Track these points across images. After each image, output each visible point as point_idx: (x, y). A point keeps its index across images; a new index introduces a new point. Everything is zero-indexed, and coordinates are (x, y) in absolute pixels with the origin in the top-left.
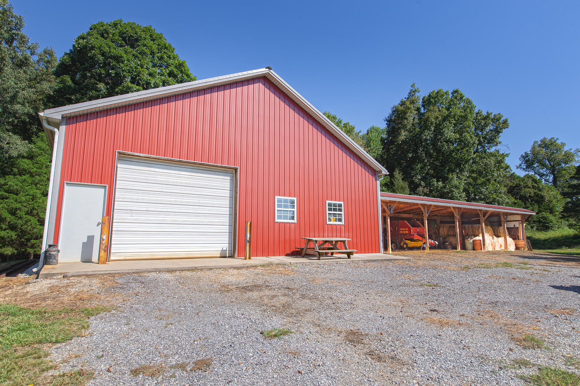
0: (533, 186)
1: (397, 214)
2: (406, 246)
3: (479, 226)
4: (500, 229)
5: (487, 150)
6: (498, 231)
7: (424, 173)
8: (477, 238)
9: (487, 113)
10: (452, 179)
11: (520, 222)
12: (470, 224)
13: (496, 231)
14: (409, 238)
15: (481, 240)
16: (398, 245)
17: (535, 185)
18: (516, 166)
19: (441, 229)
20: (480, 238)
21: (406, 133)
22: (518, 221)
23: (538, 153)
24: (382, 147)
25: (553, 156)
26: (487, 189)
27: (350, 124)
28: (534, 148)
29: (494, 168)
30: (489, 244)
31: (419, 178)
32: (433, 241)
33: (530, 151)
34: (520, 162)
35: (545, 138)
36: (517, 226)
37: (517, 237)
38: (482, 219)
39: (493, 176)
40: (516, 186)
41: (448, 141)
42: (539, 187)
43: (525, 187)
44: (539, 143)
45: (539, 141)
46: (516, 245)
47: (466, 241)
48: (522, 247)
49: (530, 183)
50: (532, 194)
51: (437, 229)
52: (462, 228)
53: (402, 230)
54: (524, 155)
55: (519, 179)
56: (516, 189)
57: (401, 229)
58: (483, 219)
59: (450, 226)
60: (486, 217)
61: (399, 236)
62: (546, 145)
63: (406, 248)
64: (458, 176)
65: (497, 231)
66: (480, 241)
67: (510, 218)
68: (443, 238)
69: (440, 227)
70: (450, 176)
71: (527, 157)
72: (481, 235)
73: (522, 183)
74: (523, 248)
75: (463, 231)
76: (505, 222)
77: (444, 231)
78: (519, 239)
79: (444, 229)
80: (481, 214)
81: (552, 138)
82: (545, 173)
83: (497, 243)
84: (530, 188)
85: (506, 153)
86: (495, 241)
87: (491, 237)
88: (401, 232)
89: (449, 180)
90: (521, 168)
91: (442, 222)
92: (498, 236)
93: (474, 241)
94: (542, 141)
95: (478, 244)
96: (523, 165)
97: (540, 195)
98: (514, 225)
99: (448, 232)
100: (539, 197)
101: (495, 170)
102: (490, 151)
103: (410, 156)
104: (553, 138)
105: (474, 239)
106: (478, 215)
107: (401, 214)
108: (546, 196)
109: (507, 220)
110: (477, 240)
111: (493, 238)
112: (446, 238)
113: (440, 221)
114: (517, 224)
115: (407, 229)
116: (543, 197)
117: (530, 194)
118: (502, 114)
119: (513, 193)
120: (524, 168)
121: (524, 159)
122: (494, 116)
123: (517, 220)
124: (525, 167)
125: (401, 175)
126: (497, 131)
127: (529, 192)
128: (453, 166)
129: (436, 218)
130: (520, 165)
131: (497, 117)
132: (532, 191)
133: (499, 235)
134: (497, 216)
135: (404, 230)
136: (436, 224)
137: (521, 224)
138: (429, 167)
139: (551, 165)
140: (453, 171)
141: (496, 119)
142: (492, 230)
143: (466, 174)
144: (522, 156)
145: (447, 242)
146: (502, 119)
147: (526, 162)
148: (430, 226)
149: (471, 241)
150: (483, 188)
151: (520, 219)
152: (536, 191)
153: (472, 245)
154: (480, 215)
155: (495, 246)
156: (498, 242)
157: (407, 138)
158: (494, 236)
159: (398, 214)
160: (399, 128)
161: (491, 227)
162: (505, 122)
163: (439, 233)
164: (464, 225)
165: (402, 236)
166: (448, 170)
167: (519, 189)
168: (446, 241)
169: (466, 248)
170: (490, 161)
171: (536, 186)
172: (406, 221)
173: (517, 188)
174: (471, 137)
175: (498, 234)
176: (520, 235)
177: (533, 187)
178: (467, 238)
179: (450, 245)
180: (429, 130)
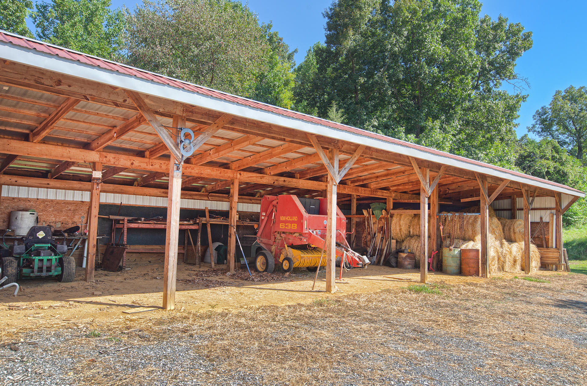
0: (552, 156)
1: (282, 179)
2: (288, 265)
3: (476, 218)
4: (516, 225)
5: (494, 89)
6: (512, 230)
7: (385, 117)
8: (470, 245)
9: (500, 19)
10: (432, 128)
11: (554, 211)
12: (457, 211)
13: (506, 228)
14: (298, 243)
15: (478, 250)
16: (271, 261)
17: (556, 155)
18: (528, 128)
19: (395, 220)
20: (476, 245)
21: (358, 37)
22: (550, 209)
23: (561, 109)
24: (318, 66)
25: (582, 114)
26: (487, 155)
27: (279, 36)
28: (555, 99)
29: (502, 117)
30: (493, 258)
31: (376, 124)
32: (357, 254)
33: (550, 105)
34: (533, 122)
35: (572, 87)
36: (546, 219)
37: (544, 242)
38: (486, 202)
39: (499, 131)
40: (529, 156)
41: (431, 61)
42: (561, 158)
43: (541, 158)
44: (563, 94)
45: (563, 91)
46: (541, 258)
47: (445, 251)
48: (552, 264)
49: (549, 153)
50: (552, 170)
51: (387, 219)
52: (439, 220)
53: (283, 222)
54: (540, 111)
55: (533, 145)
56: (528, 161)
57: (282, 218)
58: (487, 199)
59: (415, 215)
60: (495, 195)
61: (278, 236)
62: (573, 97)
63: (286, 271)
64: (442, 126)
65: (510, 229)
66: (475, 253)
67: (538, 202)
68: (397, 242)
69: (392, 216)
70: (430, 124)
71: (545, 114)
72: (479, 238)
73: (538, 152)
74: (554, 266)
75: (441, 227)
76: (529, 210)
77: (400, 226)
78: (547, 247)
79: (400, 219)
80: (484, 188)
81: (582, 88)
82: (567, 140)
83: (508, 256)
84: (548, 159)
85: (524, 93)
86: (504, 251)
87: (497, 243)
88: (282, 226)
89: (427, 131)
90: (535, 131)
91: (397, 206)
92: (511, 241)
93: (462, 252)
94: (566, 91)
95: (472, 261)
96: (537, 126)
97: (563, 172)
98: (541, 218)
99: (409, 228)
100: (560, 175)
101: (503, 121)
102: (497, 90)
103: (362, 81)
104: (584, 87)
105: (463, 247)
106: (476, 192)
107: (294, 180)
108: (570, 174)
109: (533, 207)
110: (470, 250)
111: (502, 244)
112: (403, 241)
113: (394, 204)
114: (546, 216)
115: (295, 218)
116: (566, 175)
117: (548, 168)
118: (522, 25)
119: (523, 166)
120: (539, 132)
121: (540, 117)
122: (510, 26)
123: (547, 207)
124: (540, 130)
125: (340, 114)
126: (513, 53)
127: (547, 166)
128: (435, 108)
129: (385, 194)
130: (534, 126)
131: (515, 28)
132: (551, 164)
133: (513, 238)
134: (510, 197)
135: (289, 222)
136: (386, 210)
137: (555, 216)
138: (394, 107)
139: (576, 129)
140: (435, 118)
141: (512, 33)
142: (500, 226)
143: (456, 123)
144: (538, 113)
145: (403, 251)
146: (521, 34)
147: (543, 122)
148: (373, 214)
149: (457, 252)
150: (482, 153)
151: (554, 205)
152: (557, 164)
153: (458, 262)
154: (482, 191)
155: (504, 262)
156: (511, 253)
157: (359, 45)
158: (504, 241)
159: (286, 179)
160: (346, 26)
161: (499, 219)
162: (527, 37)
163: (389, 229)
164: (444, 214)
165: (283, 235)
166: (427, 115)
167: (533, 161)
168: (403, 248)
169: (444, 268)
170: (497, 105)
171: (558, 157)
172: (295, 198)
173: (529, 159)
174: (471, 55)
175: (510, 236)
176: (550, 238)
177: (553, 158)
178: (448, 242)
179: (411, 258)
180: (399, 34)
